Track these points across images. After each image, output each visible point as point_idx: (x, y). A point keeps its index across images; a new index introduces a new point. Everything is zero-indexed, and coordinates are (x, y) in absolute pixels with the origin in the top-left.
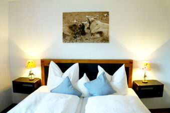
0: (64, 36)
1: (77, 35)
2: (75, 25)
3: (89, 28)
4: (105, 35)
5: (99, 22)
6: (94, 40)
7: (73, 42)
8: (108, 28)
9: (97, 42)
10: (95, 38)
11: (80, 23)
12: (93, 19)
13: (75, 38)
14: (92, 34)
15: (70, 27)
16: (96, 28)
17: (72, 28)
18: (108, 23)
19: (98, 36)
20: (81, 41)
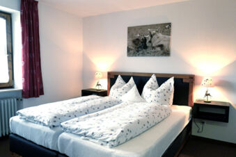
0: (129, 50)
1: (140, 49)
2: (138, 39)
3: (150, 42)
4: (166, 48)
5: (160, 35)
6: (155, 54)
7: (136, 56)
8: (169, 40)
9: (158, 55)
10: (155, 52)
11: (142, 37)
12: (154, 32)
13: (138, 51)
14: (153, 48)
15: (134, 42)
16: (158, 41)
17: (136, 42)
18: (170, 35)
19: (159, 49)
20: (143, 55)
